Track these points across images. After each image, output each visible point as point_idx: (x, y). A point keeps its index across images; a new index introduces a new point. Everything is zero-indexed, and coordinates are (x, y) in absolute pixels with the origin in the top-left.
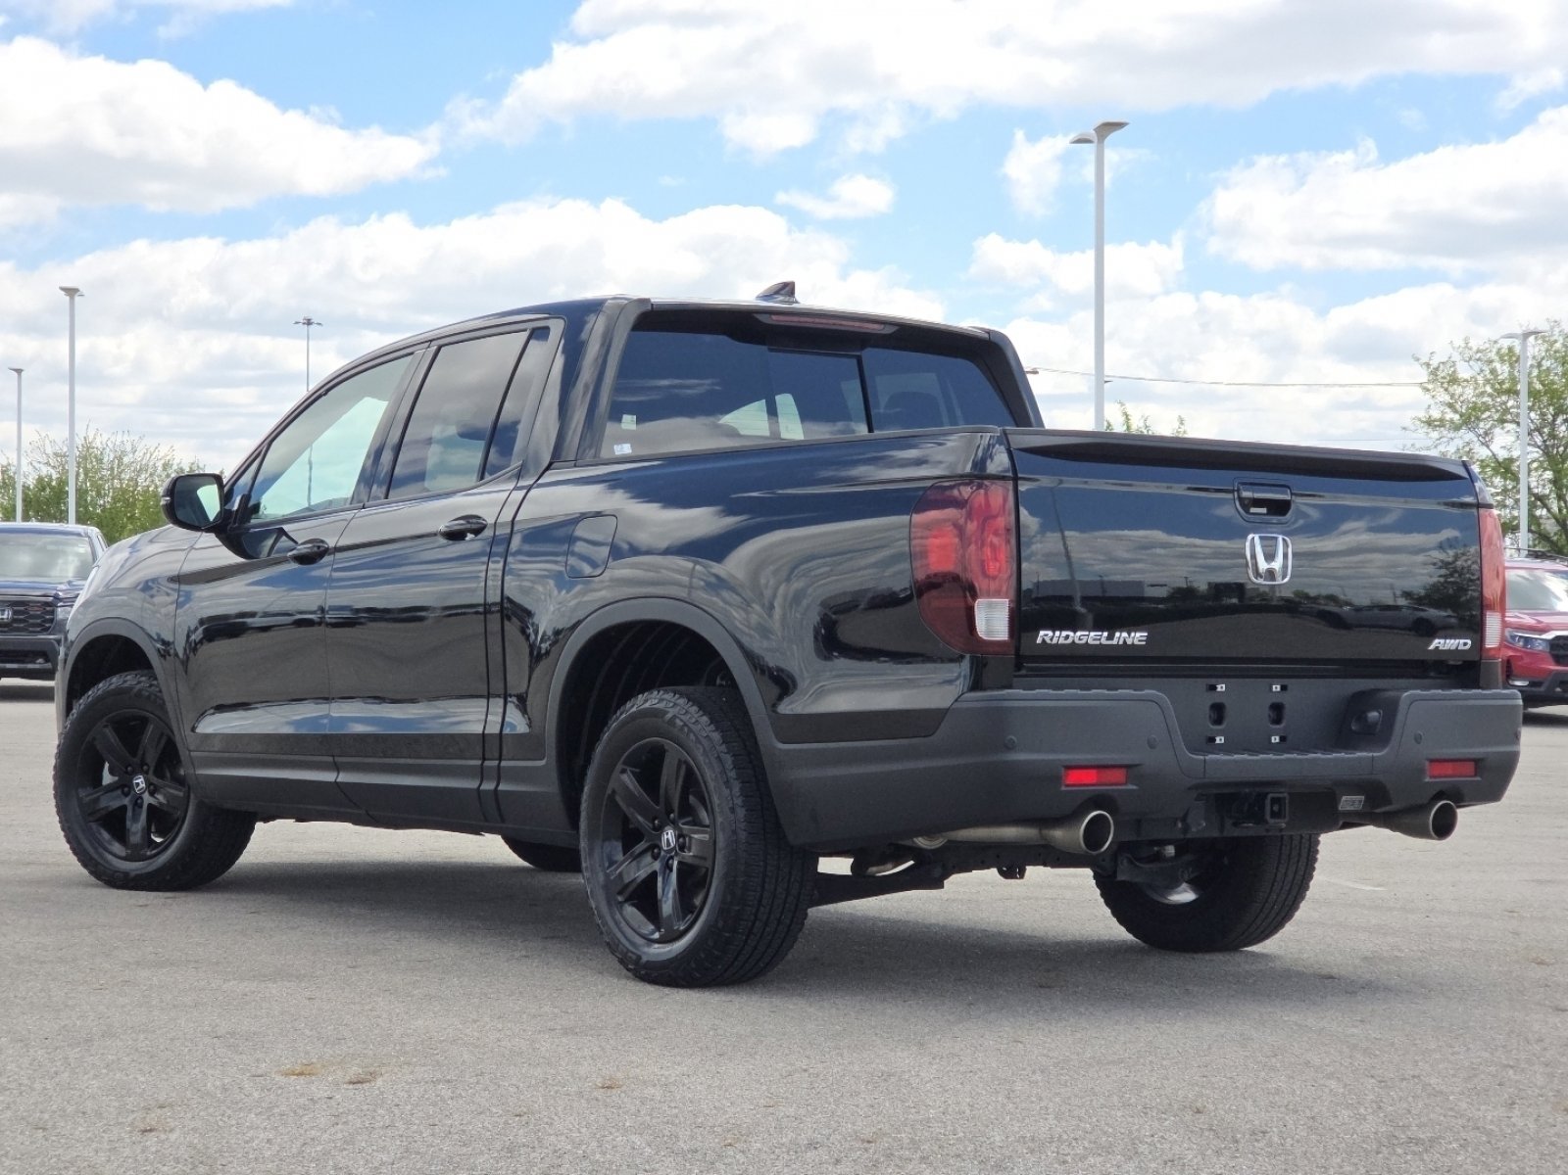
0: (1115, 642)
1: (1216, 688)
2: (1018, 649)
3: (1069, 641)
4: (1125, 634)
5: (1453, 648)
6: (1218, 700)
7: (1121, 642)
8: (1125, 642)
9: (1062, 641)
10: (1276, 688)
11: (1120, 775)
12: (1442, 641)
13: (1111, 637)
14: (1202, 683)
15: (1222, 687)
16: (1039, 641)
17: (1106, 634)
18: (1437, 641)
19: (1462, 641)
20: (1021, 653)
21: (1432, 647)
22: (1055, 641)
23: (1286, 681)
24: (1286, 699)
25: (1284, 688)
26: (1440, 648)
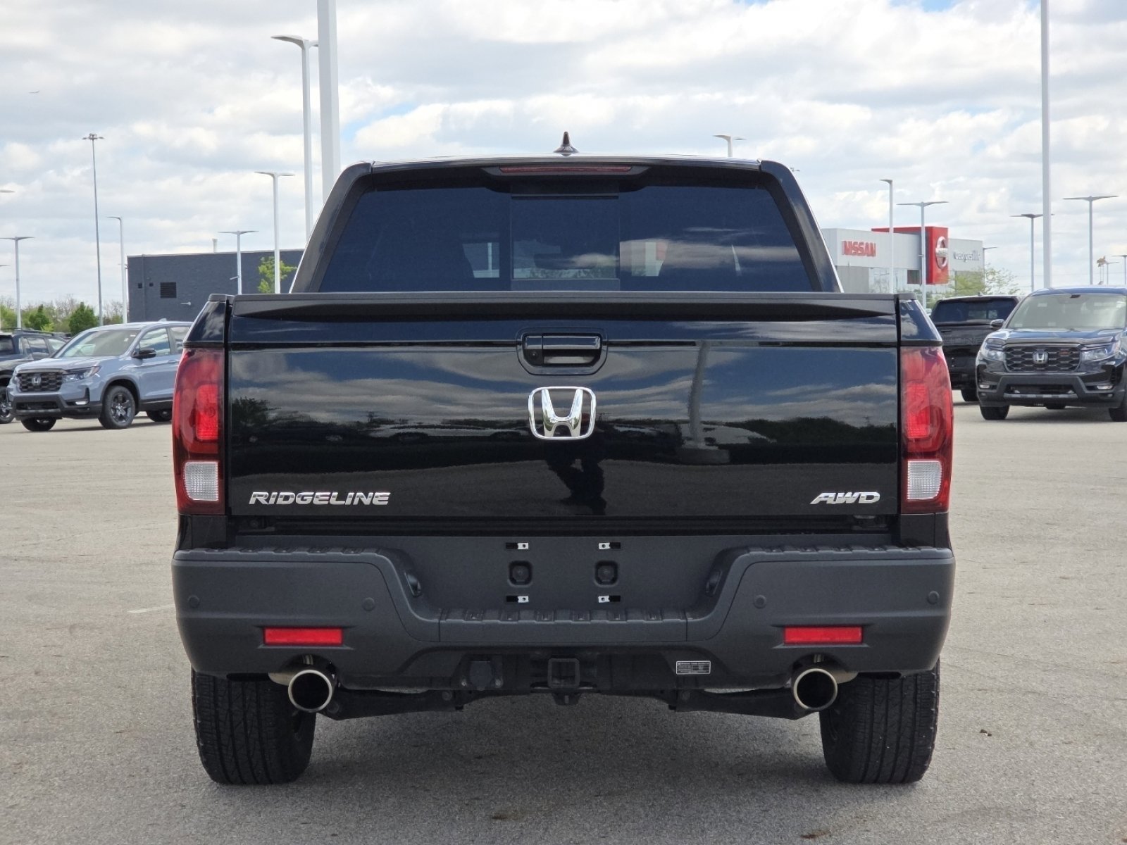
0: (348, 501)
1: (517, 546)
2: (228, 510)
3: (291, 501)
4: (360, 495)
5: (850, 501)
7: (356, 502)
9: (280, 501)
10: (605, 546)
11: (335, 637)
12: (832, 495)
13: (342, 497)
14: (500, 541)
15: (524, 545)
16: (252, 501)
17: (335, 494)
18: (823, 495)
19: (864, 494)
20: (234, 513)
21: (815, 501)
22: (272, 501)
23: (617, 539)
24: (618, 557)
25: (615, 546)
26: (828, 502)
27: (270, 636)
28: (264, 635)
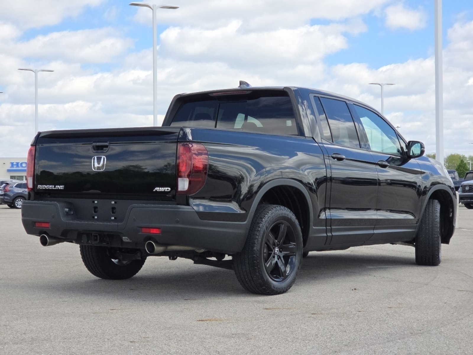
0: (56, 188)
3: (45, 188)
4: (58, 186)
5: (163, 190)
6: (96, 206)
7: (57, 189)
8: (58, 188)
10: (113, 202)
11: (49, 225)
12: (158, 188)
14: (91, 200)
15: (96, 202)
16: (38, 188)
17: (53, 186)
18: (156, 188)
19: (166, 188)
21: (154, 190)
22: (42, 188)
23: (116, 201)
24: (116, 206)
25: (115, 202)
26: (157, 191)
27: (37, 224)
28: (35, 224)
